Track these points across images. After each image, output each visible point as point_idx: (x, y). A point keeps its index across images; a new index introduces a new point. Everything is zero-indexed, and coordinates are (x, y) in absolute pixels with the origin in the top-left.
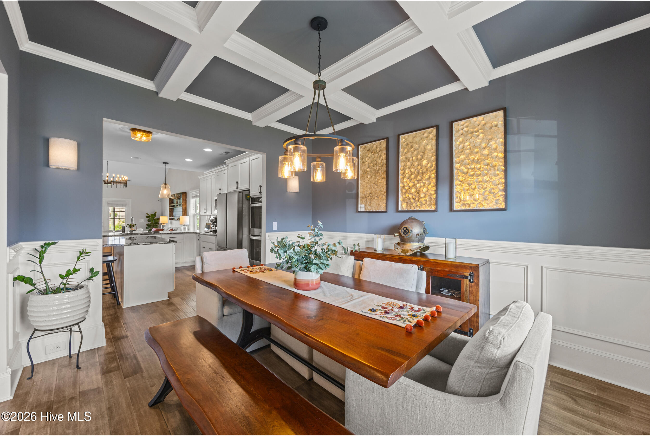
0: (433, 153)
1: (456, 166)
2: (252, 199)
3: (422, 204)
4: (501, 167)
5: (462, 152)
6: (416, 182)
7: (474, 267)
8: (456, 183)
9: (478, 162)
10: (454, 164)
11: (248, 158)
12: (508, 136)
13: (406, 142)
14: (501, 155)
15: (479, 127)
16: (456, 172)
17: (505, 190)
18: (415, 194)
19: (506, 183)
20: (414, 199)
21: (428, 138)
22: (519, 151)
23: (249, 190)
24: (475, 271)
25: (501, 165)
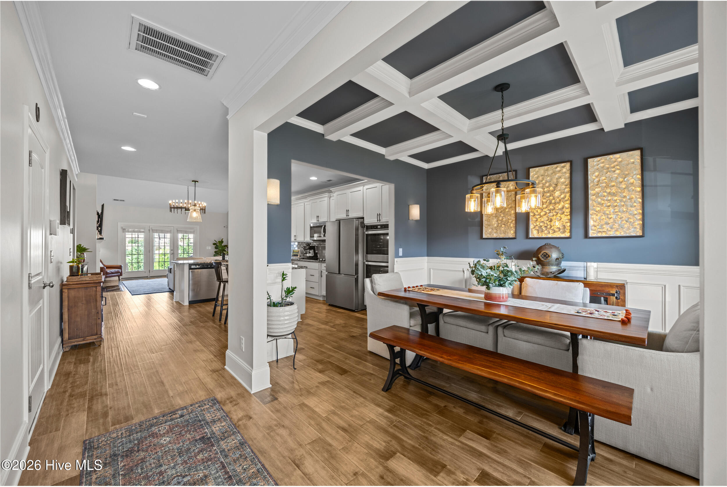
0: (566, 185)
1: (591, 197)
2: (367, 226)
3: (555, 232)
4: (638, 200)
5: (597, 185)
6: (548, 212)
7: (620, 286)
8: (591, 213)
9: (614, 194)
10: (590, 196)
11: (362, 187)
12: (644, 172)
13: (536, 174)
14: (639, 189)
15: (616, 163)
16: (591, 203)
17: (643, 220)
18: (547, 223)
19: (643, 214)
20: (545, 227)
21: (561, 172)
22: (656, 186)
23: (363, 218)
24: (621, 289)
25: (638, 198)
